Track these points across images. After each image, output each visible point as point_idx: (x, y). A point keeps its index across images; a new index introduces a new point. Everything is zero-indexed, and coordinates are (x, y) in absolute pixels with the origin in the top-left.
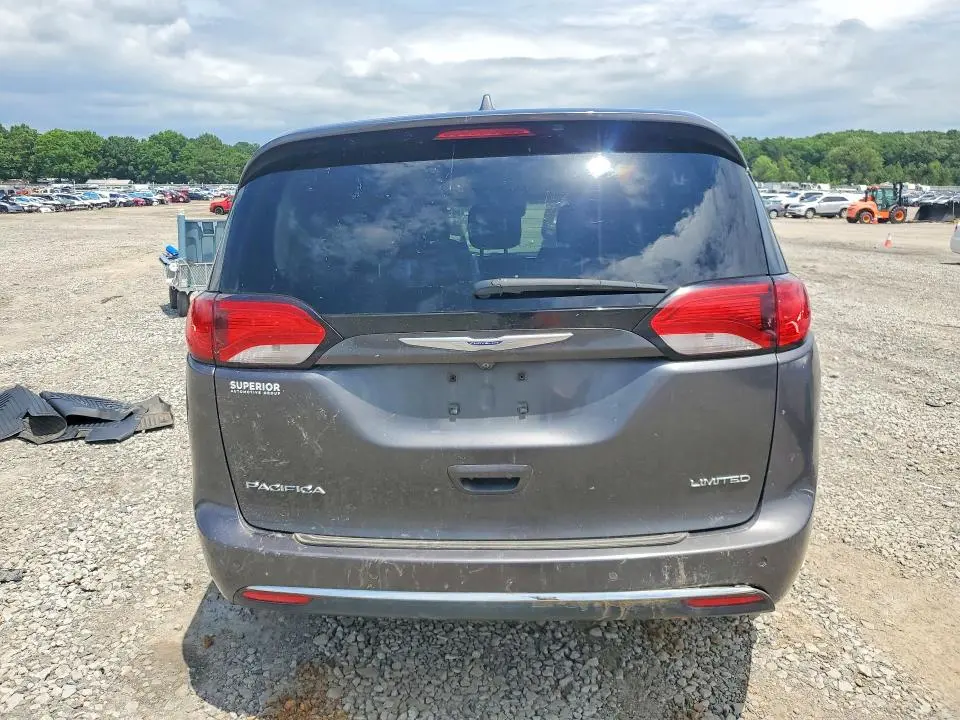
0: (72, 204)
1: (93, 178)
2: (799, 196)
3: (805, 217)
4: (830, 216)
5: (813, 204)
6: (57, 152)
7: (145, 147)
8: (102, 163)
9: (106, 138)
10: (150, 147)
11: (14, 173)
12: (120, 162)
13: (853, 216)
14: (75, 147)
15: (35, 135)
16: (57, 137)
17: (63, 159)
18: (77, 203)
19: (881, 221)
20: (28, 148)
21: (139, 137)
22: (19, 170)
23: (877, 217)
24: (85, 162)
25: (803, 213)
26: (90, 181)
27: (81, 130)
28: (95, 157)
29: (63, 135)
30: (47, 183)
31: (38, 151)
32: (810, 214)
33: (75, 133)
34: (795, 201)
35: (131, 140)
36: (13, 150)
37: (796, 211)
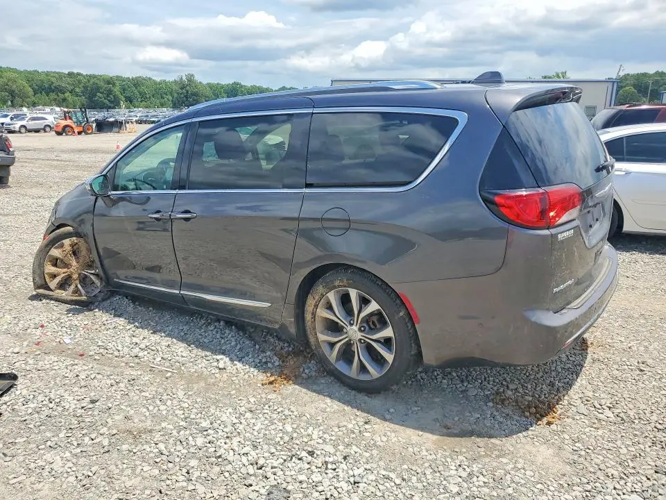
2: (10, 117)
3: (20, 132)
4: (37, 131)
5: (24, 123)
13: (60, 130)
19: (80, 133)
23: (76, 131)
25: (17, 129)
32: (23, 130)
34: (7, 120)
37: (11, 127)
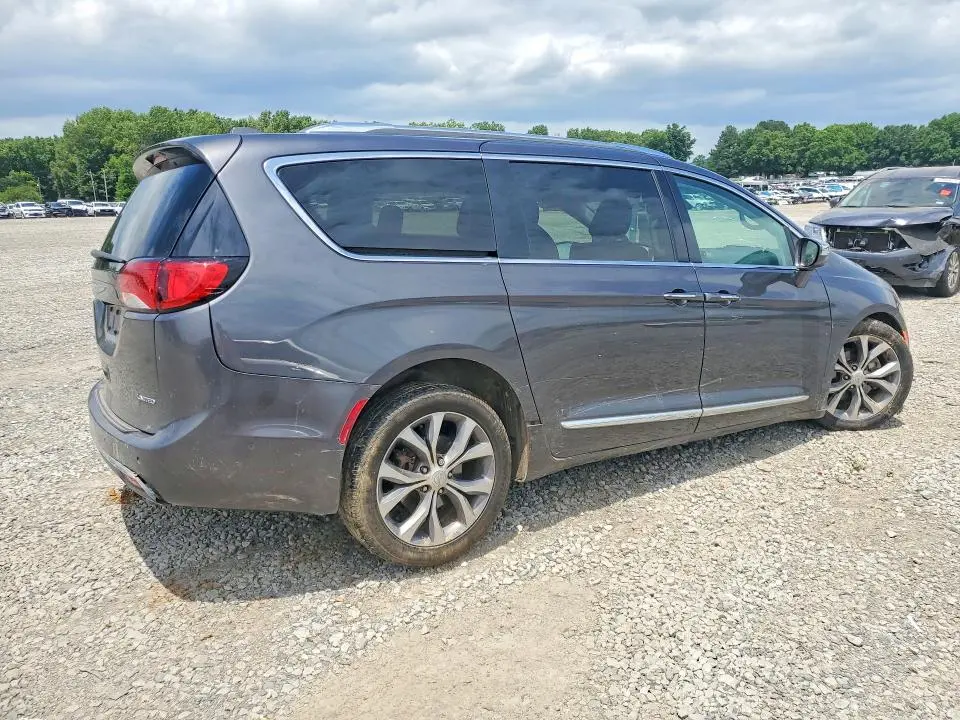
0: (810, 197)
1: (862, 170)
6: (830, 146)
7: (923, 132)
8: (873, 154)
9: (882, 127)
10: (928, 134)
11: (790, 168)
12: (892, 152)
14: (849, 139)
15: (813, 131)
16: (833, 131)
17: (835, 152)
18: (815, 195)
20: (805, 144)
21: (917, 124)
22: (794, 166)
24: (855, 154)
26: (857, 173)
27: (857, 122)
28: (867, 148)
29: (839, 130)
30: (816, 177)
31: (813, 147)
33: (851, 127)
35: (908, 129)
36: (792, 148)
